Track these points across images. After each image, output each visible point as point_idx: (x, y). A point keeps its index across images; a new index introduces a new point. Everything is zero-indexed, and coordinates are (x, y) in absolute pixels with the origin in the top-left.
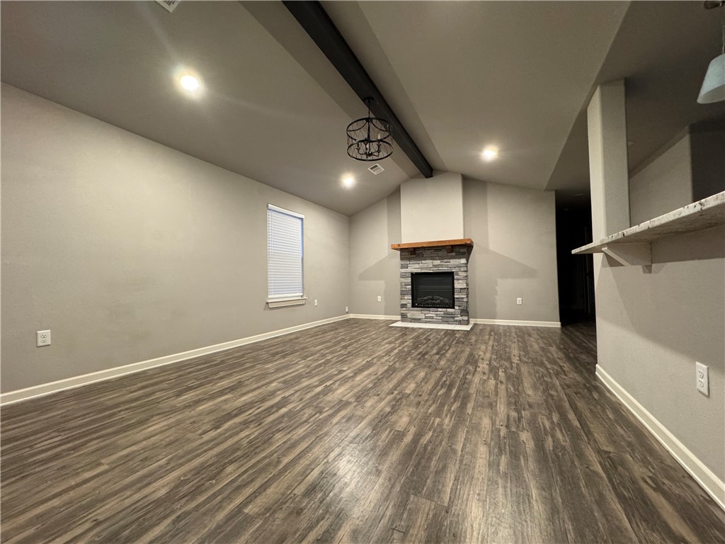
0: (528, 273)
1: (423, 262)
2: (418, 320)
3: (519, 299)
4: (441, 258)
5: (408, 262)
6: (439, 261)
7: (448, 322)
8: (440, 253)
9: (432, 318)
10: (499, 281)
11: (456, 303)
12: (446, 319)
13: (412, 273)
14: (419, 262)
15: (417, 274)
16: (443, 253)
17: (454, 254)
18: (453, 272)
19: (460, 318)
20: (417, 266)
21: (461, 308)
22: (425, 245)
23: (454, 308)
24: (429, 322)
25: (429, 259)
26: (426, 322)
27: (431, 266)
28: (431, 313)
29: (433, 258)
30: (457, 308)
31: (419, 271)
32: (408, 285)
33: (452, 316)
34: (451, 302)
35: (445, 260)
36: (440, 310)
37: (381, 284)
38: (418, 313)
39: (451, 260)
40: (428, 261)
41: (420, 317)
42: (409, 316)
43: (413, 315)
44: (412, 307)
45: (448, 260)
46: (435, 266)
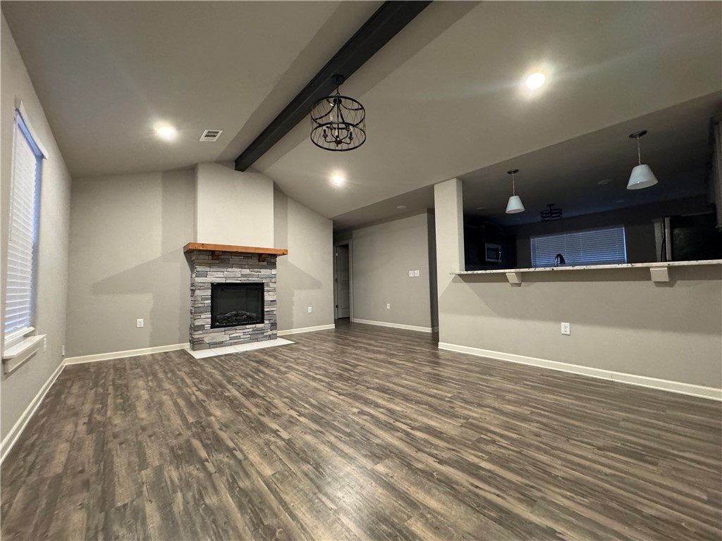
0: (316, 285)
1: (229, 270)
2: (220, 344)
3: (310, 308)
4: (251, 267)
5: (208, 269)
6: (248, 270)
7: (257, 340)
8: (250, 262)
9: (238, 337)
10: (296, 292)
11: (266, 317)
12: (255, 337)
13: (212, 284)
14: (223, 270)
15: (219, 285)
16: (254, 261)
17: (265, 263)
18: (263, 283)
19: (270, 333)
20: (220, 274)
21: (272, 321)
22: (239, 250)
23: (263, 323)
24: (236, 344)
25: (236, 267)
26: (231, 345)
27: (240, 275)
28: (239, 332)
29: (242, 267)
30: (266, 322)
31: (223, 281)
32: (207, 299)
33: (262, 331)
34: (260, 316)
35: (256, 270)
36: (248, 326)
37: (146, 300)
38: (220, 335)
39: (262, 270)
40: (234, 269)
41: (224, 340)
42: (207, 340)
43: (213, 338)
44: (212, 328)
45: (259, 270)
46: (243, 276)
